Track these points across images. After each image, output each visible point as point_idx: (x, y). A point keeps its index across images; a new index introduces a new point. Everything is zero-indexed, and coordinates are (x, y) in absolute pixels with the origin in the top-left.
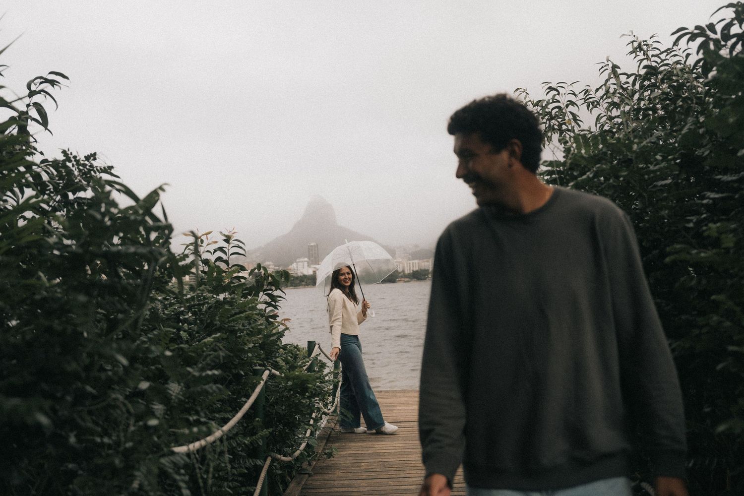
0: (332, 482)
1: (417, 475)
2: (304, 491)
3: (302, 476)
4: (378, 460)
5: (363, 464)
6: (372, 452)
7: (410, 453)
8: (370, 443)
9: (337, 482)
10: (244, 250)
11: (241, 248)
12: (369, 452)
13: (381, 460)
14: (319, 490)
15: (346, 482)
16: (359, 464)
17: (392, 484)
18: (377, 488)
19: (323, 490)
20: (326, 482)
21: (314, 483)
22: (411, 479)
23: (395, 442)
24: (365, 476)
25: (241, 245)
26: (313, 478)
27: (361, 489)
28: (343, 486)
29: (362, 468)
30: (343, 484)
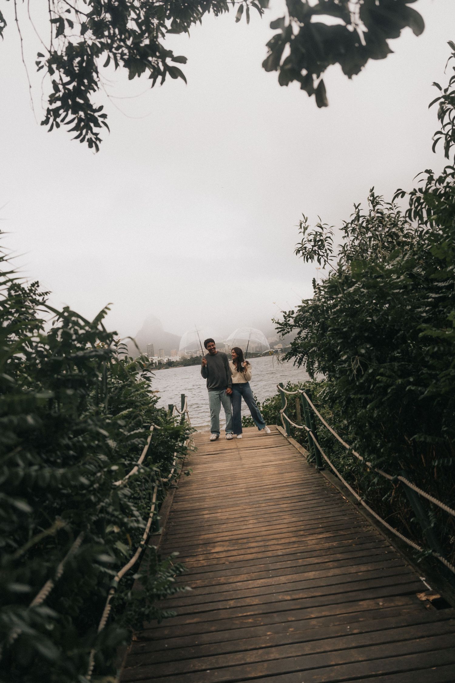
0: (192, 491)
1: (244, 482)
2: (176, 499)
3: (172, 489)
4: (217, 475)
5: (208, 478)
6: (212, 470)
7: (236, 469)
8: (210, 465)
9: (195, 491)
10: (127, 350)
11: (124, 348)
12: (210, 470)
13: (219, 475)
14: (184, 498)
15: (200, 491)
16: (206, 479)
17: (230, 489)
18: (220, 493)
19: (187, 497)
20: (188, 492)
21: (181, 493)
22: (240, 485)
23: (225, 463)
24: (211, 485)
25: (125, 347)
26: (179, 490)
27: (211, 494)
28: (199, 493)
29: (208, 481)
30: (199, 492)
